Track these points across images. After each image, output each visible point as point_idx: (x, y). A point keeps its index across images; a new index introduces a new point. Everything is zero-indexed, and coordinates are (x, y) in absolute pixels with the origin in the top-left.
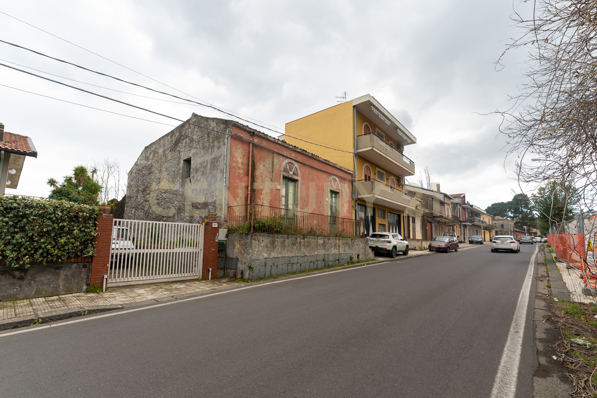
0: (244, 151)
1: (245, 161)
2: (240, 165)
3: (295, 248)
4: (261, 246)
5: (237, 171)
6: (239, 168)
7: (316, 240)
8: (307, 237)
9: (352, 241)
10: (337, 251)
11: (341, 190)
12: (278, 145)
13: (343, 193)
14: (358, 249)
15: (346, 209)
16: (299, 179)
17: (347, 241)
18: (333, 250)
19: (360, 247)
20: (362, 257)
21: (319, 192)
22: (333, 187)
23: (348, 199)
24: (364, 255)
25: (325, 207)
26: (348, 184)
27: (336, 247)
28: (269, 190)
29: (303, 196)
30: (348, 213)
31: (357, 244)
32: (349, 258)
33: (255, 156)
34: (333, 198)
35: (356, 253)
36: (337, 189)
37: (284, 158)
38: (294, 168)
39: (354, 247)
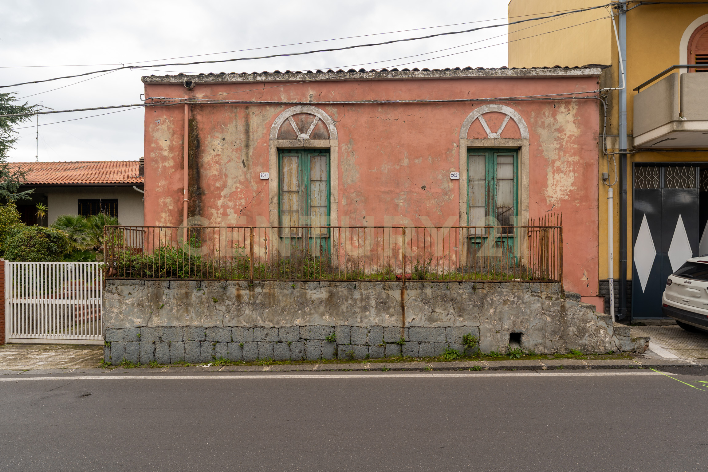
0: (173, 124)
1: (177, 142)
2: (166, 153)
3: (223, 308)
4: (126, 304)
5: (161, 166)
6: (165, 159)
7: (296, 290)
8: (264, 285)
9: (477, 291)
10: (393, 319)
11: (534, 136)
12: (262, 86)
13: (541, 146)
14: (511, 314)
15: (561, 190)
16: (333, 144)
17: (448, 293)
18: (372, 315)
19: (528, 311)
20: (539, 340)
21: (416, 161)
22: (486, 138)
23: (575, 157)
24: (554, 335)
25: (446, 198)
26: (574, 111)
27: (388, 308)
28: (238, 185)
29: (349, 181)
30: (578, 201)
31: (504, 301)
32: (460, 341)
33: (200, 126)
34: (502, 167)
35: (499, 327)
36: (507, 140)
37: (279, 109)
38: (315, 122)
39: (487, 309)
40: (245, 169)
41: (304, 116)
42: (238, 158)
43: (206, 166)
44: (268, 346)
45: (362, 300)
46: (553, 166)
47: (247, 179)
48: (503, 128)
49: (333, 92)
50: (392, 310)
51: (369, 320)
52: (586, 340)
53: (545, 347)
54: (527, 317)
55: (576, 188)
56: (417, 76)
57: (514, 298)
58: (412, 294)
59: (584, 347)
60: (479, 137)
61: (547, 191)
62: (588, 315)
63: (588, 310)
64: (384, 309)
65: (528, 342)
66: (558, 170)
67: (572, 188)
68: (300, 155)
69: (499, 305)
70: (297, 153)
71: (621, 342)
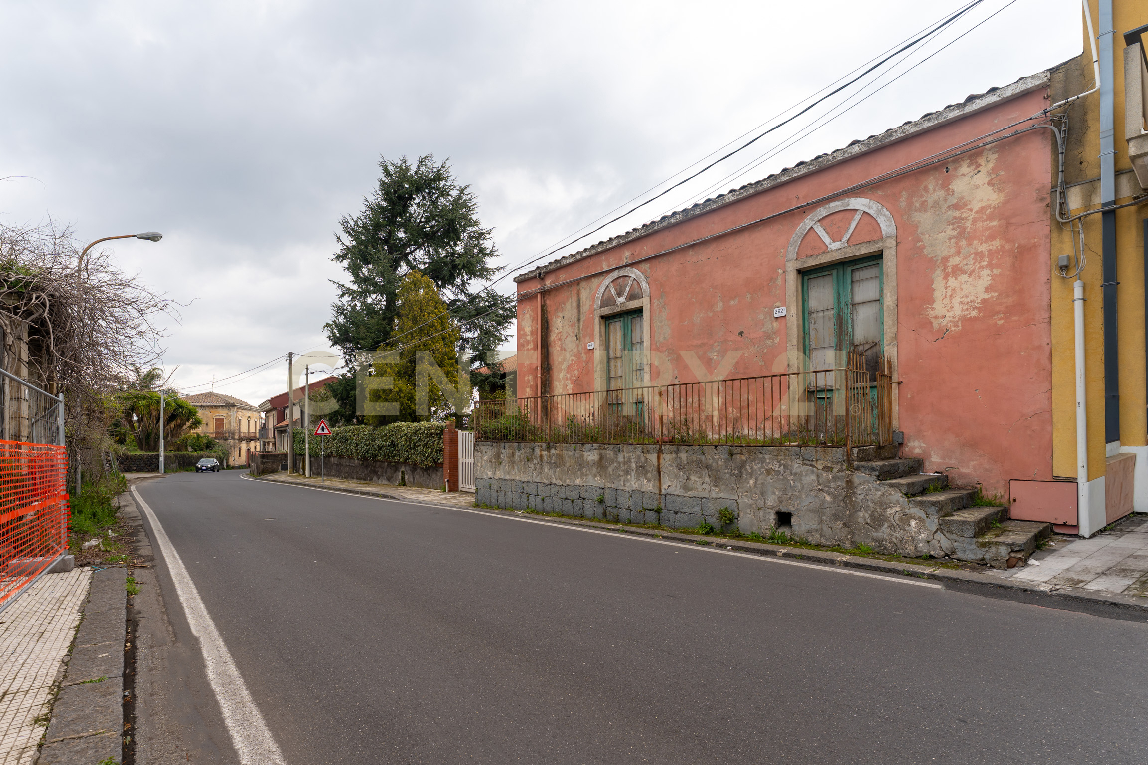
0: (532, 312)
1: (534, 327)
2: (529, 338)
3: (532, 466)
4: (485, 461)
5: (526, 348)
6: (528, 343)
7: (577, 451)
8: (556, 447)
9: (734, 457)
10: (651, 485)
11: (905, 227)
12: (588, 260)
13: (921, 240)
14: (776, 488)
15: (962, 303)
16: (645, 302)
17: (703, 458)
18: (633, 479)
19: (799, 485)
20: (814, 525)
21: (732, 303)
22: (826, 251)
23: (994, 242)
24: (836, 521)
25: (769, 342)
26: (991, 165)
27: (647, 473)
28: (573, 358)
29: (661, 339)
30: (1001, 315)
31: (767, 470)
32: (717, 515)
33: (549, 309)
34: (861, 284)
35: (761, 502)
36: (857, 247)
37: (602, 278)
38: (630, 283)
39: (746, 479)
40: (578, 342)
41: (621, 280)
42: (573, 332)
43: (552, 344)
44: (559, 501)
45: (625, 463)
46: (946, 267)
47: (579, 351)
48: (851, 231)
49: (645, 248)
50: (649, 475)
51: (631, 484)
52: (884, 533)
53: (821, 536)
54: (797, 493)
55: (996, 294)
56: (728, 201)
57: (780, 467)
58: (668, 458)
59: (880, 542)
60: (815, 252)
61: (933, 309)
62: (892, 497)
63: (891, 489)
64: (643, 473)
65: (800, 525)
66: (957, 271)
67: (986, 296)
68: (622, 319)
69: (760, 475)
70: (620, 317)
71: (956, 544)
